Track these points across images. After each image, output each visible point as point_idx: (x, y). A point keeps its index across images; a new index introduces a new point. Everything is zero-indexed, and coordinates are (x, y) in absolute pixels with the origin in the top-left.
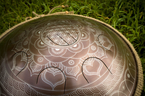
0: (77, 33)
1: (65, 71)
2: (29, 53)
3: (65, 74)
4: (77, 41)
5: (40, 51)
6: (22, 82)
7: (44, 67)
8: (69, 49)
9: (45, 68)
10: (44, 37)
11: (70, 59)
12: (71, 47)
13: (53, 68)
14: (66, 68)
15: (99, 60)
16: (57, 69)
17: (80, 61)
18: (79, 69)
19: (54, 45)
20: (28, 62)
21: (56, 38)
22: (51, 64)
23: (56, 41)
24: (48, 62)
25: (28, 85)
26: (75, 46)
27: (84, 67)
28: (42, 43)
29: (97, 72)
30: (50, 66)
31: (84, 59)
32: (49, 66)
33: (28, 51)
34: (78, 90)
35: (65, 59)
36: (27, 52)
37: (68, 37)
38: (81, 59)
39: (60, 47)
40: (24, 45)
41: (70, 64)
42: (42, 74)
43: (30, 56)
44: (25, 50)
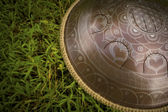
0: (162, 24)
1: (131, 53)
2: (110, 21)
3: (130, 55)
4: (157, 32)
5: (120, 24)
6: (94, 41)
7: (116, 39)
8: (146, 36)
9: (117, 41)
10: (130, 12)
11: (141, 45)
12: (148, 35)
13: (123, 45)
14: (133, 50)
15: (165, 60)
16: (125, 47)
17: (148, 52)
18: (143, 58)
19: (134, 25)
20: (106, 28)
21: (140, 19)
22: (124, 40)
23: (138, 22)
24: (122, 37)
25: (96, 46)
26: (153, 36)
27: (149, 59)
28: (125, 18)
29: (156, 68)
30: (122, 41)
31: (152, 52)
32: (120, 41)
33: (111, 18)
34: (132, 73)
35: (137, 43)
36: (109, 19)
37: (151, 24)
38: (150, 50)
39: (138, 29)
40: (110, 11)
41: (138, 49)
42: (112, 44)
43: (110, 23)
44: (108, 16)
